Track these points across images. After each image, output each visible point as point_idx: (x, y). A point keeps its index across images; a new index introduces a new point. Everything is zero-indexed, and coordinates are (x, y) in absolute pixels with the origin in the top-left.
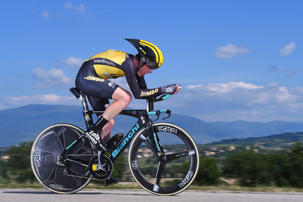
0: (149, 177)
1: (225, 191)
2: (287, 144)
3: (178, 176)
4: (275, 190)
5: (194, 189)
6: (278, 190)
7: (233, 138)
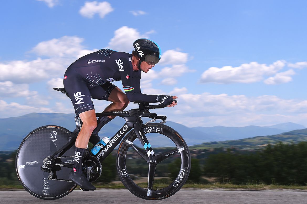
0: (139, 177)
1: (221, 189)
2: (258, 146)
3: (164, 175)
4: (264, 188)
5: (193, 187)
6: (267, 187)
7: (213, 141)
